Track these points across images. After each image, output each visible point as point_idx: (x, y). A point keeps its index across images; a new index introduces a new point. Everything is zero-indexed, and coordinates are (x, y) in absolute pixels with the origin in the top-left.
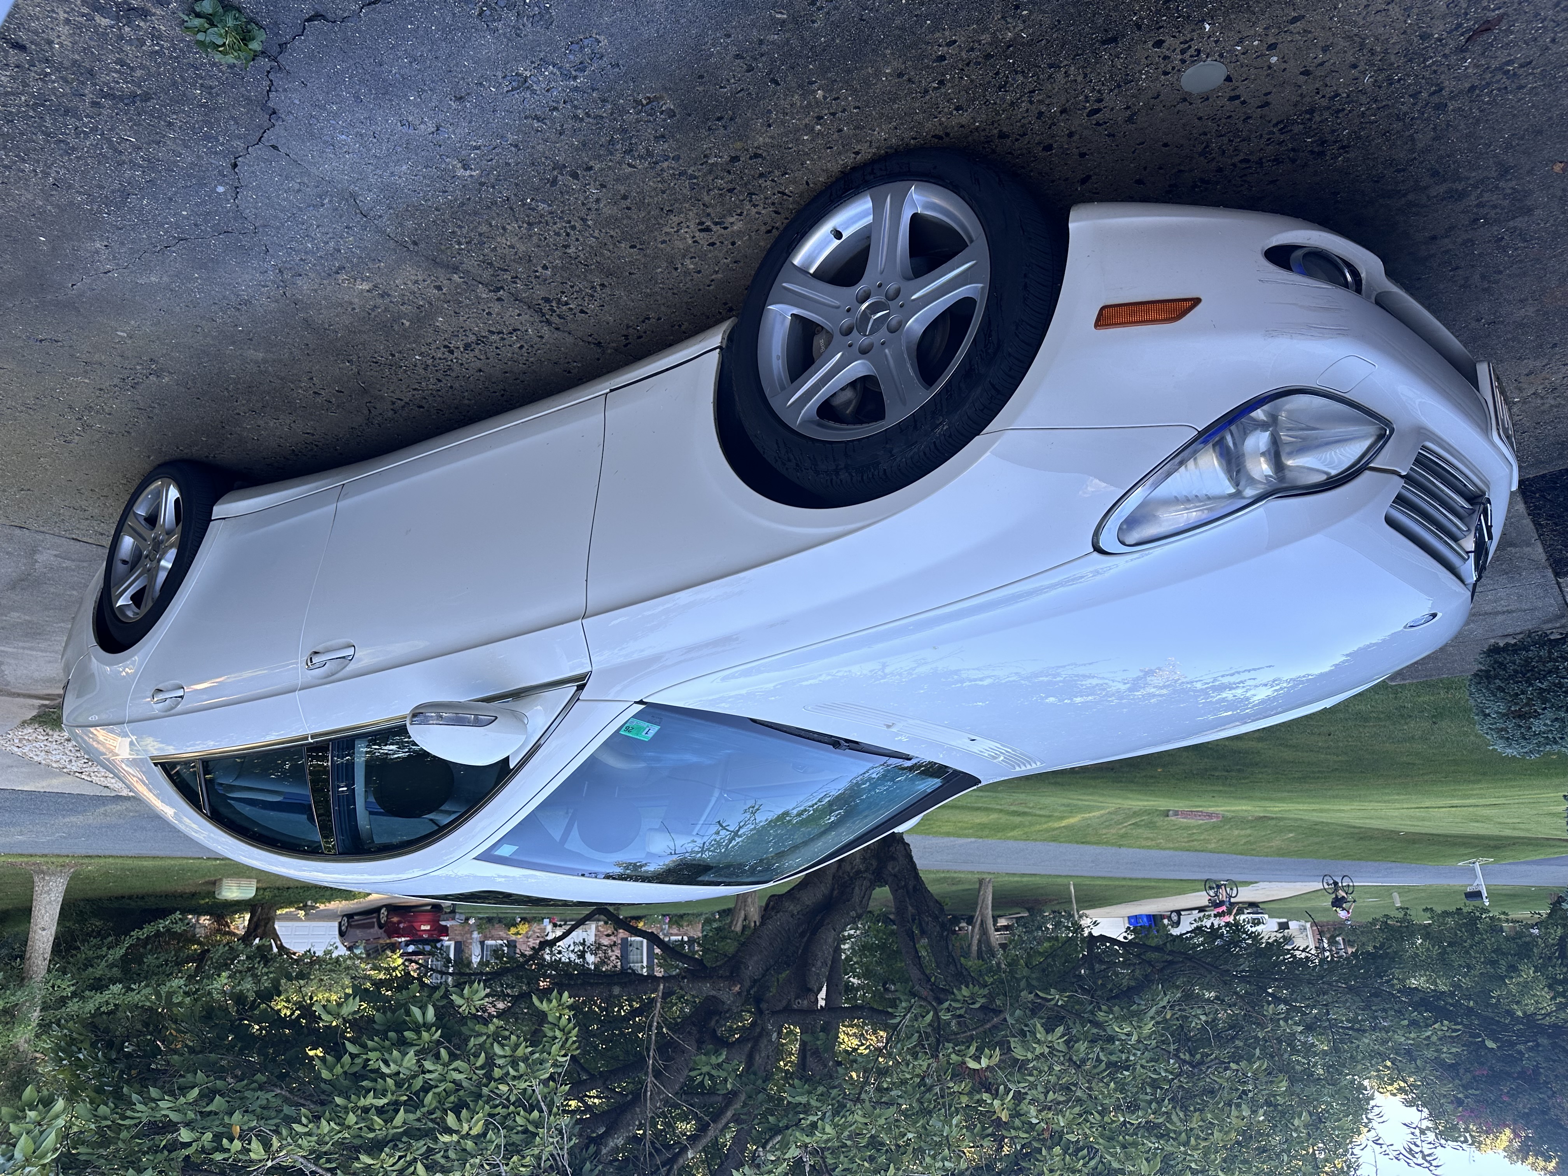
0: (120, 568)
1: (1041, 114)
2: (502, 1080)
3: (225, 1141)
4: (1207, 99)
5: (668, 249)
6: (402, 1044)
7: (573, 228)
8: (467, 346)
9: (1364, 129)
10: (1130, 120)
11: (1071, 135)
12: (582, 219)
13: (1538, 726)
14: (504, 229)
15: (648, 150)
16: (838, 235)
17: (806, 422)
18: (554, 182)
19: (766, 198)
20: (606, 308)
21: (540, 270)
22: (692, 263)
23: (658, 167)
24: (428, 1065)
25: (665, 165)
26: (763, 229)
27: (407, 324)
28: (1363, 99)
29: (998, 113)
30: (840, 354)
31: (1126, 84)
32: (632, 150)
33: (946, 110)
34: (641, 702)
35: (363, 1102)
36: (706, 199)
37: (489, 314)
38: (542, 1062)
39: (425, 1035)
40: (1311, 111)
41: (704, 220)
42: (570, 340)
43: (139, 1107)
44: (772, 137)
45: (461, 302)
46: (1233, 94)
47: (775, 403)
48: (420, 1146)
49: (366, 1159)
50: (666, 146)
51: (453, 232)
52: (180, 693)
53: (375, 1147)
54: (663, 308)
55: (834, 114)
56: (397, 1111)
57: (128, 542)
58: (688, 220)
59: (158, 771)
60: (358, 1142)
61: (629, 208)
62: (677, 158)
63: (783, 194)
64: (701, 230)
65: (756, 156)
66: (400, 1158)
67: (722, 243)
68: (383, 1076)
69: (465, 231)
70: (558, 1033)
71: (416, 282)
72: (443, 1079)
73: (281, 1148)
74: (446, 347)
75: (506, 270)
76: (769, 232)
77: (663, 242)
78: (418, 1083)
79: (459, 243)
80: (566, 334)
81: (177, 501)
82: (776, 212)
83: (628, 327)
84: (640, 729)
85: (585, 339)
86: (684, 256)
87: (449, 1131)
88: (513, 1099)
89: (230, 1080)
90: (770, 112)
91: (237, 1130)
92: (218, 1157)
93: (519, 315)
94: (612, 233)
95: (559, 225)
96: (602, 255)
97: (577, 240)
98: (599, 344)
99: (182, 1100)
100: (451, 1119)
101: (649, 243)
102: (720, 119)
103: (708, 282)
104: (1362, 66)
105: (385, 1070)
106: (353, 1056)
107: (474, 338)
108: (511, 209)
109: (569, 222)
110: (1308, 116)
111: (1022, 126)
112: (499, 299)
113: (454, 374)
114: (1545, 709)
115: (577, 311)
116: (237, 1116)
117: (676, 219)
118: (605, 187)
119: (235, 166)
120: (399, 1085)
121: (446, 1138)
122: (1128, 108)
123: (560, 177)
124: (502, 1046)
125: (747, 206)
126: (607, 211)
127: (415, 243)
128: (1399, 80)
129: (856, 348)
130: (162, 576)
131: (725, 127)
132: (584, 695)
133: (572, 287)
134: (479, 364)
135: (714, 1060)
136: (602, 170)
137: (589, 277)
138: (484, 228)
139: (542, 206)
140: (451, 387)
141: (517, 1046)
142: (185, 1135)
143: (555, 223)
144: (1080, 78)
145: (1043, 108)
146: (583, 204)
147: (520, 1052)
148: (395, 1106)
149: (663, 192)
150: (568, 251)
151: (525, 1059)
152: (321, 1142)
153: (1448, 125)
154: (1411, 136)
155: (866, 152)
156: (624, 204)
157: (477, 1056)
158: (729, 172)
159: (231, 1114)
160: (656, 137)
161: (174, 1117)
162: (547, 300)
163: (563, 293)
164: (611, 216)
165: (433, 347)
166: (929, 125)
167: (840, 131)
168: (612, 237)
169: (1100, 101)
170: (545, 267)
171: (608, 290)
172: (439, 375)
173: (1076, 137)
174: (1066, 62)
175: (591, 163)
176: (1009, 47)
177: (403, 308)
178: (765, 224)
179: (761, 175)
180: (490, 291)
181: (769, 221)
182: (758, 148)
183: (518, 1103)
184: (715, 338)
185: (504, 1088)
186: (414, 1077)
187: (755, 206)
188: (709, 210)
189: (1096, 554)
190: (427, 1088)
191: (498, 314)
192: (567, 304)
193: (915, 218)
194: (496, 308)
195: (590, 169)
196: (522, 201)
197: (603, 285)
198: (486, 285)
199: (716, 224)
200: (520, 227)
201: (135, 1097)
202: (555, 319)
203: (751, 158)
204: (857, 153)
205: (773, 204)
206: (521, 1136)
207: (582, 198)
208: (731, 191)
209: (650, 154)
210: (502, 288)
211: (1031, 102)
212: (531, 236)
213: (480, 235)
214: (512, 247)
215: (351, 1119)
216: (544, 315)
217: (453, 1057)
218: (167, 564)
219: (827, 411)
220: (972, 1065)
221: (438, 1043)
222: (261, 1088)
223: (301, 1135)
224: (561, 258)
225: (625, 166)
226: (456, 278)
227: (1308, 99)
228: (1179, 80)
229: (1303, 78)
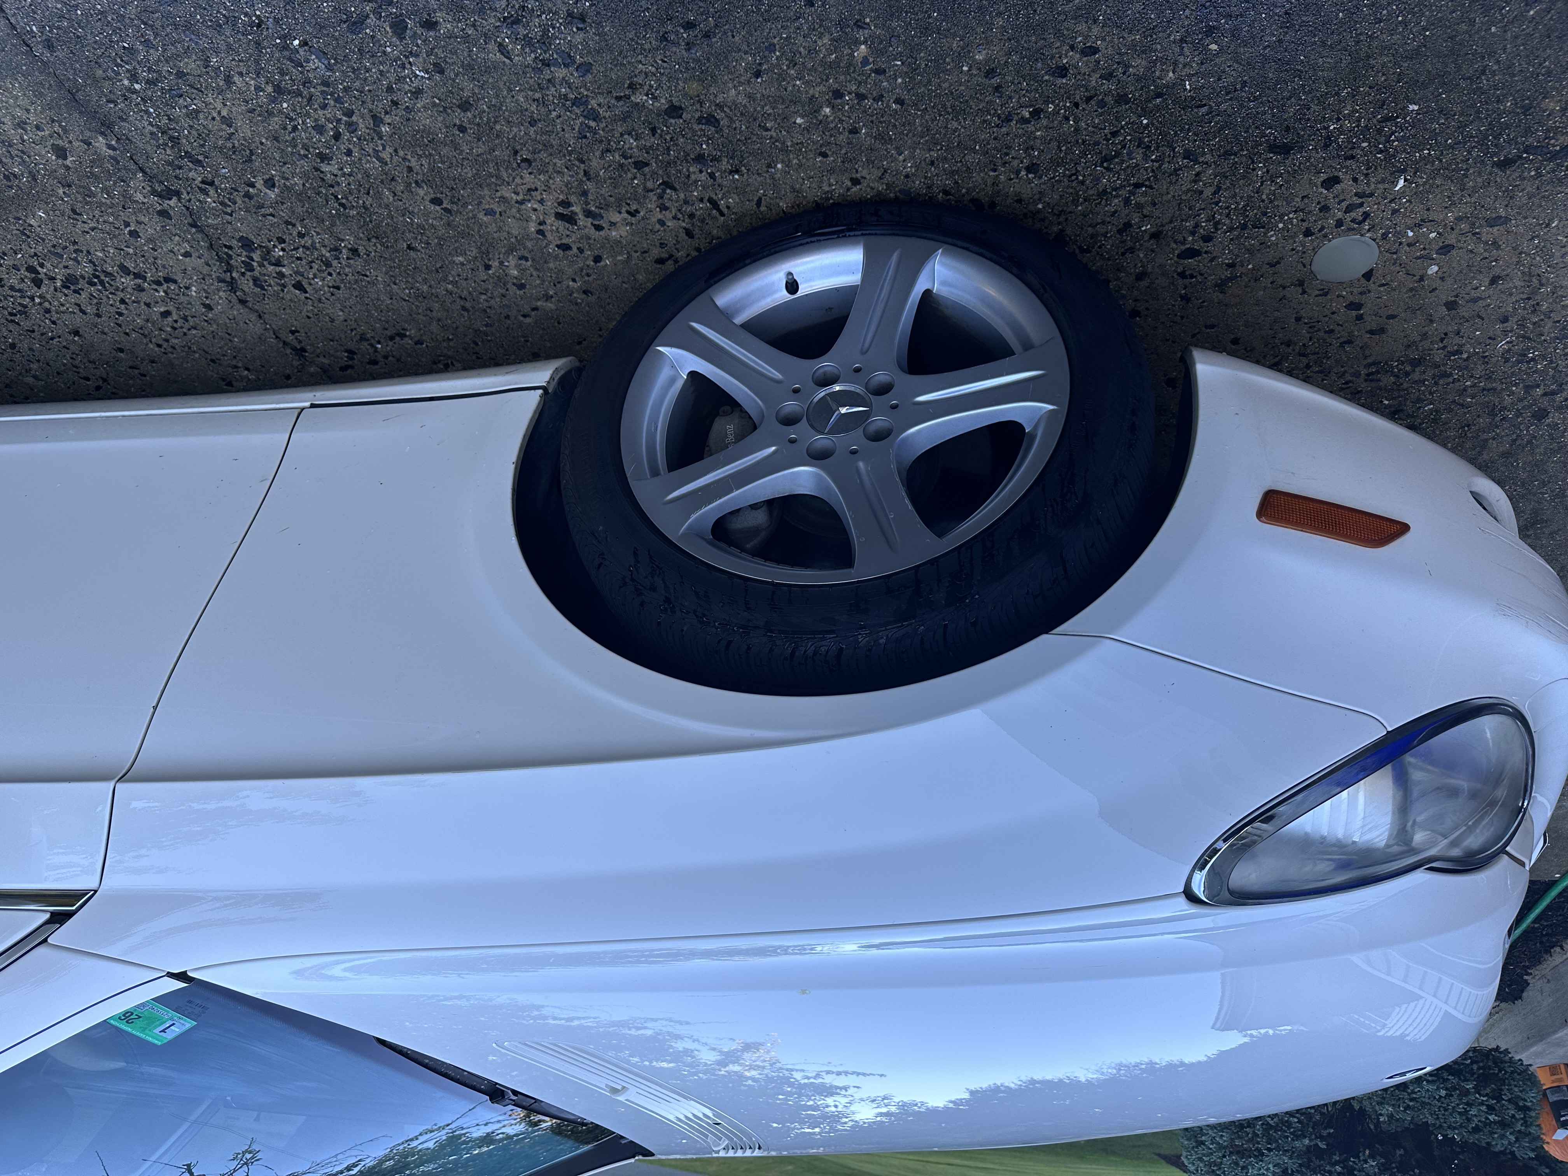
1: (1128, 225)
4: (1326, 294)
5: (492, 228)
7: (352, 127)
8: (70, 282)
9: (1450, 410)
10: (1221, 286)
11: (1140, 277)
12: (374, 117)
14: (228, 80)
15: (545, 32)
16: (792, 286)
17: (695, 533)
18: (357, 24)
19: (686, 202)
20: (340, 294)
21: (260, 184)
22: (517, 266)
23: (547, 73)
25: (561, 73)
26: (656, 252)
28: (1479, 371)
29: (1075, 202)
30: (774, 448)
31: (1254, 227)
32: (517, 21)
33: (1015, 163)
34: (180, 976)
36: (595, 163)
37: (134, 234)
40: (1416, 363)
41: (573, 199)
42: (256, 327)
44: (752, 98)
45: (92, 195)
46: (1356, 299)
47: (643, 493)
50: (579, 37)
51: (131, 51)
54: (434, 327)
55: (861, 97)
58: (547, 188)
61: (462, 129)
62: (585, 68)
63: (714, 204)
64: (559, 216)
65: (710, 120)
67: (581, 250)
69: (154, 55)
71: (21, 124)
74: (31, 269)
75: (198, 163)
76: (661, 261)
77: (490, 212)
79: (134, 77)
80: (253, 317)
82: (689, 233)
83: (363, 338)
84: (152, 1022)
85: (283, 335)
86: (511, 250)
90: (771, 48)
93: (187, 255)
94: (414, 163)
95: (328, 113)
96: (379, 196)
97: (349, 153)
98: (300, 352)
101: (465, 205)
102: (689, 26)
103: (527, 309)
104: (1512, 324)
107: (89, 269)
108: (258, 43)
109: (349, 113)
110: (1408, 368)
111: (1092, 236)
112: (164, 214)
113: (26, 324)
115: (290, 282)
117: (529, 180)
118: (441, 72)
122: (1231, 266)
123: (372, 20)
125: (652, 203)
126: (424, 119)
127: (49, 45)
128: (1533, 359)
129: (801, 448)
131: (689, 46)
133: (301, 235)
134: (78, 320)
136: (451, 36)
137: (339, 228)
138: (190, 65)
139: (315, 63)
140: (13, 346)
143: (324, 107)
144: (1208, 192)
145: (1135, 220)
146: (390, 89)
149: (533, 122)
150: (325, 168)
156: (458, 117)
158: (653, 131)
160: (570, 15)
162: (247, 244)
163: (281, 241)
164: (426, 131)
166: (977, 177)
167: (854, 131)
168: (410, 169)
169: (1207, 239)
170: (270, 183)
171: (358, 264)
174: (1208, 157)
175: (439, 16)
176: (1159, 95)
178: (663, 245)
179: (700, 158)
180: (154, 192)
181: (671, 241)
182: (720, 106)
184: (539, 375)
187: (663, 208)
188: (589, 186)
191: (150, 240)
192: (278, 263)
193: (927, 293)
194: (151, 227)
195: (430, 25)
196: (283, 37)
197: (354, 251)
198: (150, 178)
199: (588, 214)
200: (258, 89)
202: (246, 284)
203: (699, 121)
204: (855, 182)
205: (692, 216)
207: (392, 77)
208: (640, 165)
209: (545, 41)
210: (178, 194)
211: (1127, 201)
212: (270, 114)
213: (180, 75)
214: (228, 121)
216: (229, 270)
219: (724, 530)
224: (305, 176)
225: (492, 46)
226: (100, 142)
227: (1426, 344)
228: (1315, 251)
229: (1443, 310)
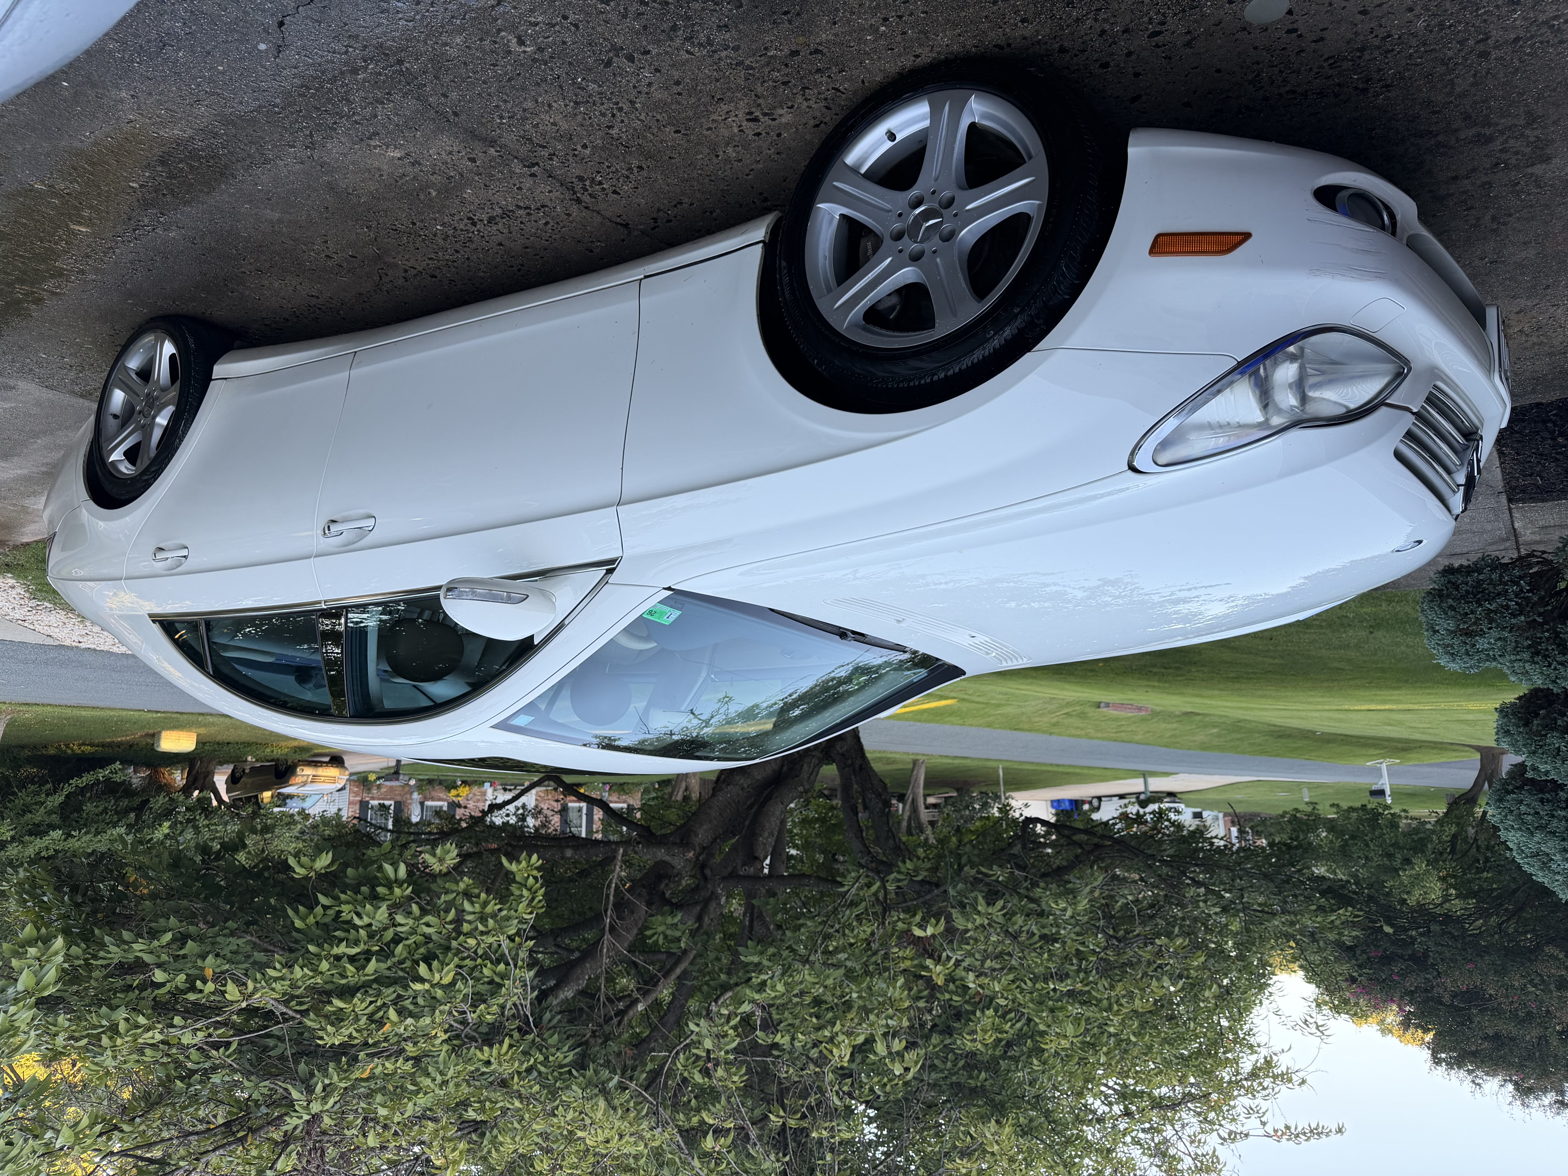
0: (111, 424)
1: (1103, 32)
2: (469, 935)
3: (199, 984)
4: (1267, 30)
5: (713, 136)
6: (375, 898)
7: (620, 109)
8: (491, 220)
9: (1409, 70)
10: (1188, 44)
11: (1129, 54)
12: (631, 102)
13: (1482, 643)
14: (550, 106)
15: (708, 38)
16: (891, 136)
17: (853, 325)
18: (609, 64)
19: (819, 93)
20: (640, 190)
21: (579, 148)
22: (734, 151)
23: (716, 56)
24: (399, 918)
25: (724, 54)
26: (812, 122)
27: (434, 194)
28: (1414, 42)
29: (1062, 29)
30: (889, 259)
31: (1191, 9)
32: (692, 38)
33: (1012, 21)
34: (669, 589)
35: (336, 951)
36: (759, 89)
37: (520, 189)
38: (508, 918)
39: (397, 891)
40: (1362, 50)
41: (753, 110)
42: (599, 219)
43: (112, 948)
44: (836, 35)
45: (493, 176)
46: (1291, 27)
47: (822, 305)
48: (389, 993)
49: (338, 1003)
50: (728, 35)
51: (497, 106)
52: (184, 552)
53: (347, 992)
54: (698, 195)
56: (368, 960)
57: (118, 397)
58: (737, 109)
59: (156, 629)
60: (328, 987)
61: (679, 94)
62: (736, 49)
63: (837, 90)
64: (748, 120)
65: (817, 51)
66: (371, 1003)
67: (768, 133)
68: (356, 928)
69: (509, 106)
70: (525, 892)
71: (450, 153)
72: (413, 932)
73: (256, 990)
74: (469, 218)
75: (544, 147)
76: (817, 126)
77: (710, 129)
78: (389, 935)
79: (501, 118)
80: (595, 214)
81: (172, 357)
82: (827, 108)
83: (659, 210)
84: (662, 614)
85: (614, 219)
86: (727, 144)
87: (422, 980)
88: (480, 952)
89: (201, 925)
90: (837, 10)
91: (209, 973)
92: (192, 997)
93: (550, 192)
94: (658, 117)
95: (605, 106)
96: (645, 137)
97: (622, 121)
98: (626, 226)
99: (156, 943)
100: (423, 969)
101: (694, 129)
102: (786, 13)
103: (747, 171)
104: (1418, 10)
105: (357, 921)
106: (325, 908)
107: (500, 211)
108: (561, 87)
109: (617, 103)
110: (1358, 54)
111: (1083, 43)
112: (533, 175)
113: (473, 246)
114: (1490, 628)
115: (610, 191)
116: (210, 959)
117: (725, 108)
118: (659, 71)
119: (281, 24)
120: (371, 936)
121: (418, 987)
122: (1189, 32)
123: (615, 59)
124: (472, 903)
125: (799, 99)
126: (657, 95)
127: (456, 114)
128: (1451, 26)
129: (906, 254)
130: (157, 434)
131: (790, 22)
132: (613, 578)
133: (608, 167)
134: (500, 237)
135: (669, 920)
136: (659, 54)
137: (628, 158)
138: (529, 104)
139: (592, 86)
140: (468, 259)
141: (485, 904)
142: (159, 976)
143: (603, 104)
144: (1147, 1)
145: (1107, 27)
146: (635, 87)
147: (489, 909)
148: (367, 955)
149: (717, 80)
150: (611, 131)
151: (494, 916)
152: (294, 986)
153: (1488, 73)
154: (1452, 80)
155: (926, 56)
156: (676, 89)
157: (447, 911)
158: (786, 65)
159: (204, 957)
160: (719, 26)
161: (147, 958)
162: (581, 179)
163: (598, 172)
164: (660, 100)
165: (456, 218)
166: (992, 34)
167: (904, 33)
168: (658, 120)
169: (1163, 23)
170: (585, 146)
171: (644, 173)
172: (458, 246)
173: (1134, 57)
175: (649, 48)
177: (433, 178)
178: (814, 118)
179: (819, 71)
180: (525, 166)
181: (819, 115)
182: (820, 44)
183: (485, 956)
184: (759, 232)
185: (472, 942)
186: (385, 929)
187: (807, 100)
188: (760, 101)
189: (1130, 473)
190: (397, 940)
191: (529, 190)
192: (600, 183)
193: (973, 126)
194: (528, 183)
195: (647, 52)
196: (572, 79)
197: (640, 168)
198: (521, 160)
199: (765, 114)
200: (566, 106)
201: (107, 939)
202: (586, 198)
203: (811, 54)
204: (917, 56)
205: (826, 99)
206: (486, 987)
207: (634, 81)
208: (785, 83)
209: (710, 43)
210: (537, 164)
211: (1096, 20)
212: (576, 115)
213: (525, 110)
214: (554, 124)
215: (324, 966)
216: (575, 193)
217: (424, 912)
218: (162, 420)
219: (874, 316)
220: (918, 932)
221: (410, 899)
222: (232, 934)
223: (276, 979)
224: (602, 138)
225: (682, 52)
226: (492, 151)
227: (1362, 38)
228: (1242, 10)
229: (1360, 17)
